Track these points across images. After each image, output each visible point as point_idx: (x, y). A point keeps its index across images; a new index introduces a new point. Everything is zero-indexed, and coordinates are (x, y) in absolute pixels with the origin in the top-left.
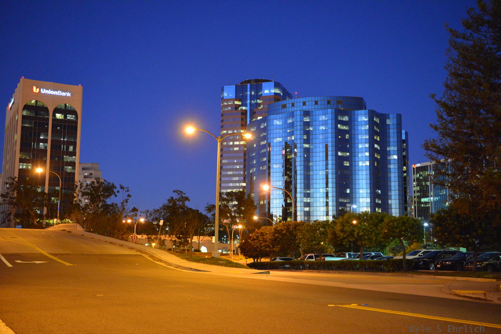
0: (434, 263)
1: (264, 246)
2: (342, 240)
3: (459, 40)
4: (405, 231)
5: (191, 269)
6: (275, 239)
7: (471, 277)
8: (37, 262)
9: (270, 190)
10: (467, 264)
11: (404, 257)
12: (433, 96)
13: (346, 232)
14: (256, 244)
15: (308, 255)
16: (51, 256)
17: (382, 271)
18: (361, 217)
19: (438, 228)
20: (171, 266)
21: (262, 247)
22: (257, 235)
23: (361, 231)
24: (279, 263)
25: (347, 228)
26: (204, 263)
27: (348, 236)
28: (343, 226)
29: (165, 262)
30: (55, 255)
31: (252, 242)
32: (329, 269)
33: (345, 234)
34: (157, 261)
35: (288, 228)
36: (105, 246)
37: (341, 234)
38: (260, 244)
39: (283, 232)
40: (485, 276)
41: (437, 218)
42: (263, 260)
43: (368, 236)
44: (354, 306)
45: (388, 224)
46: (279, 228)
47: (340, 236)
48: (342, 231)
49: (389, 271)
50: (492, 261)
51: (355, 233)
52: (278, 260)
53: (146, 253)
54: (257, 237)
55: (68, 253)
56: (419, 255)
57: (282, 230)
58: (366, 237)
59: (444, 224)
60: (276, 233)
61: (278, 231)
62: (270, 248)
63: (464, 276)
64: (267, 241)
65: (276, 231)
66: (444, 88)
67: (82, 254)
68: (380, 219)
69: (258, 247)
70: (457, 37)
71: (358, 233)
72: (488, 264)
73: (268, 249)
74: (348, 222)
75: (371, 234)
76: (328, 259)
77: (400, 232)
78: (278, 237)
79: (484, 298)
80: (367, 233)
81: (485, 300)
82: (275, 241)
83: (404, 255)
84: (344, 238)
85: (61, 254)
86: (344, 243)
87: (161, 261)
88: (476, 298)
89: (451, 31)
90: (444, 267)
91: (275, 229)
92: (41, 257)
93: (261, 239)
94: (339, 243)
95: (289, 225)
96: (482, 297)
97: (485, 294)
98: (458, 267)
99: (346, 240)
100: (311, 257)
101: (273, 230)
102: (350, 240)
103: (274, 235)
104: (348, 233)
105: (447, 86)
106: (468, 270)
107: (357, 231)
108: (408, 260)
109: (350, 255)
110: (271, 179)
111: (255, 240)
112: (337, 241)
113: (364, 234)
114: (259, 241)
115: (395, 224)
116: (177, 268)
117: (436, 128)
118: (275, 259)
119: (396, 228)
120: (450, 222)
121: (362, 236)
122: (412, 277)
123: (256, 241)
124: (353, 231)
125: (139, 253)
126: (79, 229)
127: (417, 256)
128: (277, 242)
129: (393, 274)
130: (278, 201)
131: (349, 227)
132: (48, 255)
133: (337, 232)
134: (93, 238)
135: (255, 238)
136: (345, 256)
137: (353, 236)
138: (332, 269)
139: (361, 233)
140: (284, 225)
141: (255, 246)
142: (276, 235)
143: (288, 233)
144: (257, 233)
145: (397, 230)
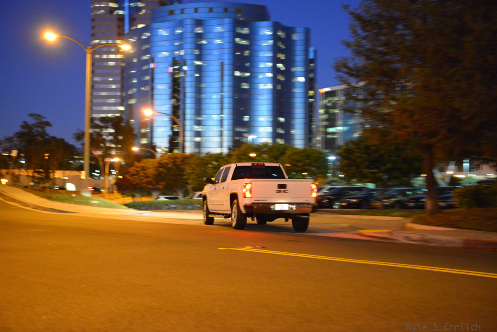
1: (145, 183)
4: (310, 164)
5: (53, 210)
6: (159, 175)
7: (378, 216)
10: (374, 201)
14: (135, 180)
20: (28, 206)
21: (142, 183)
22: (137, 169)
24: (164, 202)
26: (70, 203)
29: (20, 202)
31: (130, 178)
35: (176, 161)
38: (141, 180)
40: (391, 214)
42: (144, 199)
45: (290, 157)
46: (165, 161)
50: (400, 198)
52: (162, 199)
57: (167, 164)
59: (352, 157)
60: (161, 167)
62: (152, 185)
64: (148, 177)
65: (161, 165)
68: (281, 151)
69: (137, 184)
73: (150, 186)
74: (245, 154)
77: (303, 166)
78: (162, 172)
81: (390, 239)
82: (159, 177)
87: (14, 200)
88: (382, 238)
91: (159, 163)
93: (142, 174)
95: (176, 158)
96: (389, 236)
97: (391, 233)
98: (364, 204)
101: (157, 165)
103: (157, 170)
106: (375, 208)
110: (156, 102)
114: (139, 177)
115: (299, 157)
116: (36, 209)
117: (348, 45)
118: (158, 198)
119: (299, 162)
120: (358, 154)
123: (135, 177)
128: (162, 178)
130: (164, 129)
135: (135, 172)
140: (170, 158)
141: (135, 183)
142: (161, 169)
143: (174, 168)
144: (137, 167)
145: (300, 164)
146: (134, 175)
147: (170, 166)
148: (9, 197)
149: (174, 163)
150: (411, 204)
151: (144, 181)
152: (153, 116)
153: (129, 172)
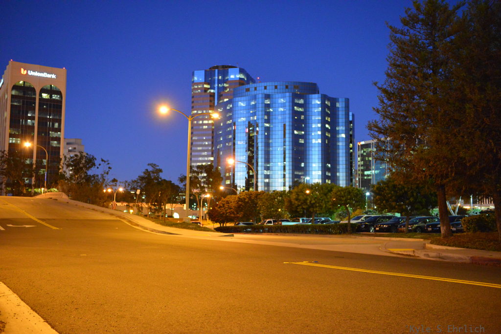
0: (373, 226)
1: (229, 212)
2: (297, 207)
3: (399, 35)
4: (351, 199)
5: (165, 233)
6: (239, 207)
7: (403, 237)
8: (27, 226)
9: (235, 164)
10: (401, 226)
11: (349, 221)
12: (375, 84)
13: (300, 200)
14: (222, 211)
15: (268, 220)
16: (39, 221)
17: (330, 233)
18: (313, 187)
19: (378, 197)
20: (147, 229)
21: (227, 213)
22: (223, 203)
23: (313, 199)
24: (242, 227)
25: (301, 197)
26: (177, 227)
27: (302, 203)
28: (298, 195)
29: (142, 227)
30: (43, 220)
31: (219, 209)
32: (285, 232)
33: (299, 202)
34: (135, 225)
35: (251, 197)
36: (88, 212)
37: (296, 202)
38: (226, 211)
39: (246, 200)
40: (415, 237)
41: (377, 188)
42: (228, 225)
43: (319, 203)
44: (305, 263)
45: (336, 193)
46: (243, 197)
47: (295, 204)
48: (297, 199)
49: (336, 234)
50: (420, 224)
51: (308, 201)
52: (241, 224)
53: (124, 218)
54: (223, 205)
55: (54, 218)
56: (362, 220)
57: (245, 199)
58: (317, 205)
59: (383, 193)
60: (239, 201)
61: (241, 199)
62: (234, 214)
63: (397, 237)
64: (231, 208)
65: (240, 199)
66: (385, 77)
67: (67, 220)
68: (329, 189)
69: (224, 213)
70: (396, 32)
71: (311, 201)
72: (417, 227)
73: (232, 215)
74: (302, 191)
75: (322, 202)
76: (284, 224)
77: (346, 200)
78: (241, 205)
79: (413, 255)
80: (318, 202)
81: (414, 256)
82: (239, 208)
83: (349, 220)
84: (299, 205)
85: (49, 219)
86: (299, 210)
87: (138, 225)
88: (407, 255)
89: (391, 27)
90: (382, 230)
91: (238, 198)
92: (30, 222)
93: (227, 207)
94: (294, 210)
95: (251, 194)
96: (412, 254)
97: (414, 251)
98: (393, 229)
99: (300, 207)
100: (270, 222)
101: (237, 199)
102: (304, 207)
103: (238, 203)
104: (302, 201)
105: (388, 75)
106: (402, 232)
107: (309, 199)
108: (352, 224)
109: (303, 220)
110: (236, 154)
111: (221, 207)
112: (293, 208)
113: (316, 202)
114: (225, 208)
115: (342, 193)
116: (152, 231)
117: (378, 111)
118: (238, 224)
119: (343, 197)
120: (387, 191)
121: (314, 203)
122: (355, 238)
123: (222, 209)
124: (306, 199)
125: (118, 219)
126: (64, 197)
127: (360, 221)
128: (240, 209)
129: (339, 236)
130: (242, 173)
131: (303, 196)
132: (37, 220)
133: (293, 201)
134: (76, 205)
136: (299, 221)
137: (307, 204)
138: (288, 232)
139: (313, 202)
140: (247, 194)
141: (221, 213)
142: (240, 203)
143: (250, 202)
144: (223, 201)
145: (344, 199)
149: (250, 198)
150: (430, 229)
153: (217, 205)
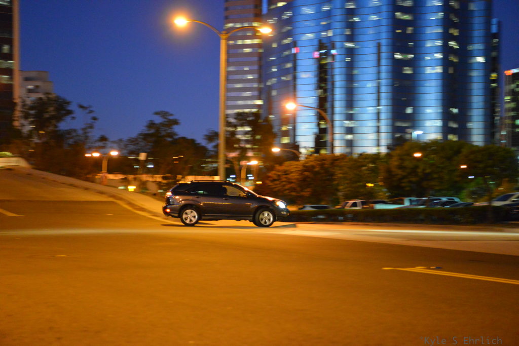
1: (288, 189)
2: (399, 180)
6: (304, 180)
11: (490, 203)
13: (406, 168)
15: (351, 202)
17: (458, 222)
18: (427, 147)
21: (285, 190)
22: (278, 173)
23: (427, 167)
24: (309, 213)
25: (406, 163)
27: (409, 174)
28: (401, 159)
29: (150, 212)
31: (271, 184)
32: (380, 221)
33: (404, 171)
34: (138, 210)
35: (323, 164)
36: (62, 189)
37: (400, 172)
38: (283, 186)
43: (437, 173)
45: (467, 156)
46: (311, 163)
47: (397, 174)
48: (401, 167)
51: (419, 170)
52: (308, 208)
53: (121, 199)
54: (279, 176)
55: (8, 199)
57: (313, 167)
58: (435, 176)
60: (306, 171)
64: (292, 183)
65: (307, 168)
67: (30, 201)
68: (456, 149)
69: (279, 191)
71: (424, 170)
73: (294, 194)
74: (410, 154)
75: (443, 172)
76: (379, 207)
77: (485, 168)
78: (308, 177)
80: (436, 171)
82: (304, 182)
83: (490, 200)
84: (404, 177)
86: (403, 185)
87: (143, 209)
91: (304, 166)
93: (285, 180)
94: (395, 184)
95: (323, 160)
99: (405, 180)
100: (355, 205)
101: (301, 168)
102: (412, 179)
103: (302, 174)
104: (409, 170)
107: (422, 167)
108: (495, 207)
109: (411, 201)
110: (299, 94)
112: (393, 181)
113: (432, 171)
114: (281, 182)
115: (479, 156)
116: (166, 219)
118: (304, 207)
119: (479, 162)
121: (429, 174)
123: (277, 182)
124: (417, 167)
125: (111, 199)
126: (24, 165)
127: (508, 202)
128: (307, 183)
130: (308, 126)
131: (410, 162)
133: (393, 169)
135: (275, 177)
136: (404, 203)
137: (417, 175)
139: (428, 171)
140: (316, 160)
141: (276, 189)
142: (306, 173)
143: (322, 171)
144: (279, 171)
145: (481, 165)
146: (274, 180)
147: (317, 169)
148: (139, 206)
149: (322, 166)
151: (287, 187)
152: (295, 110)
153: (269, 177)
